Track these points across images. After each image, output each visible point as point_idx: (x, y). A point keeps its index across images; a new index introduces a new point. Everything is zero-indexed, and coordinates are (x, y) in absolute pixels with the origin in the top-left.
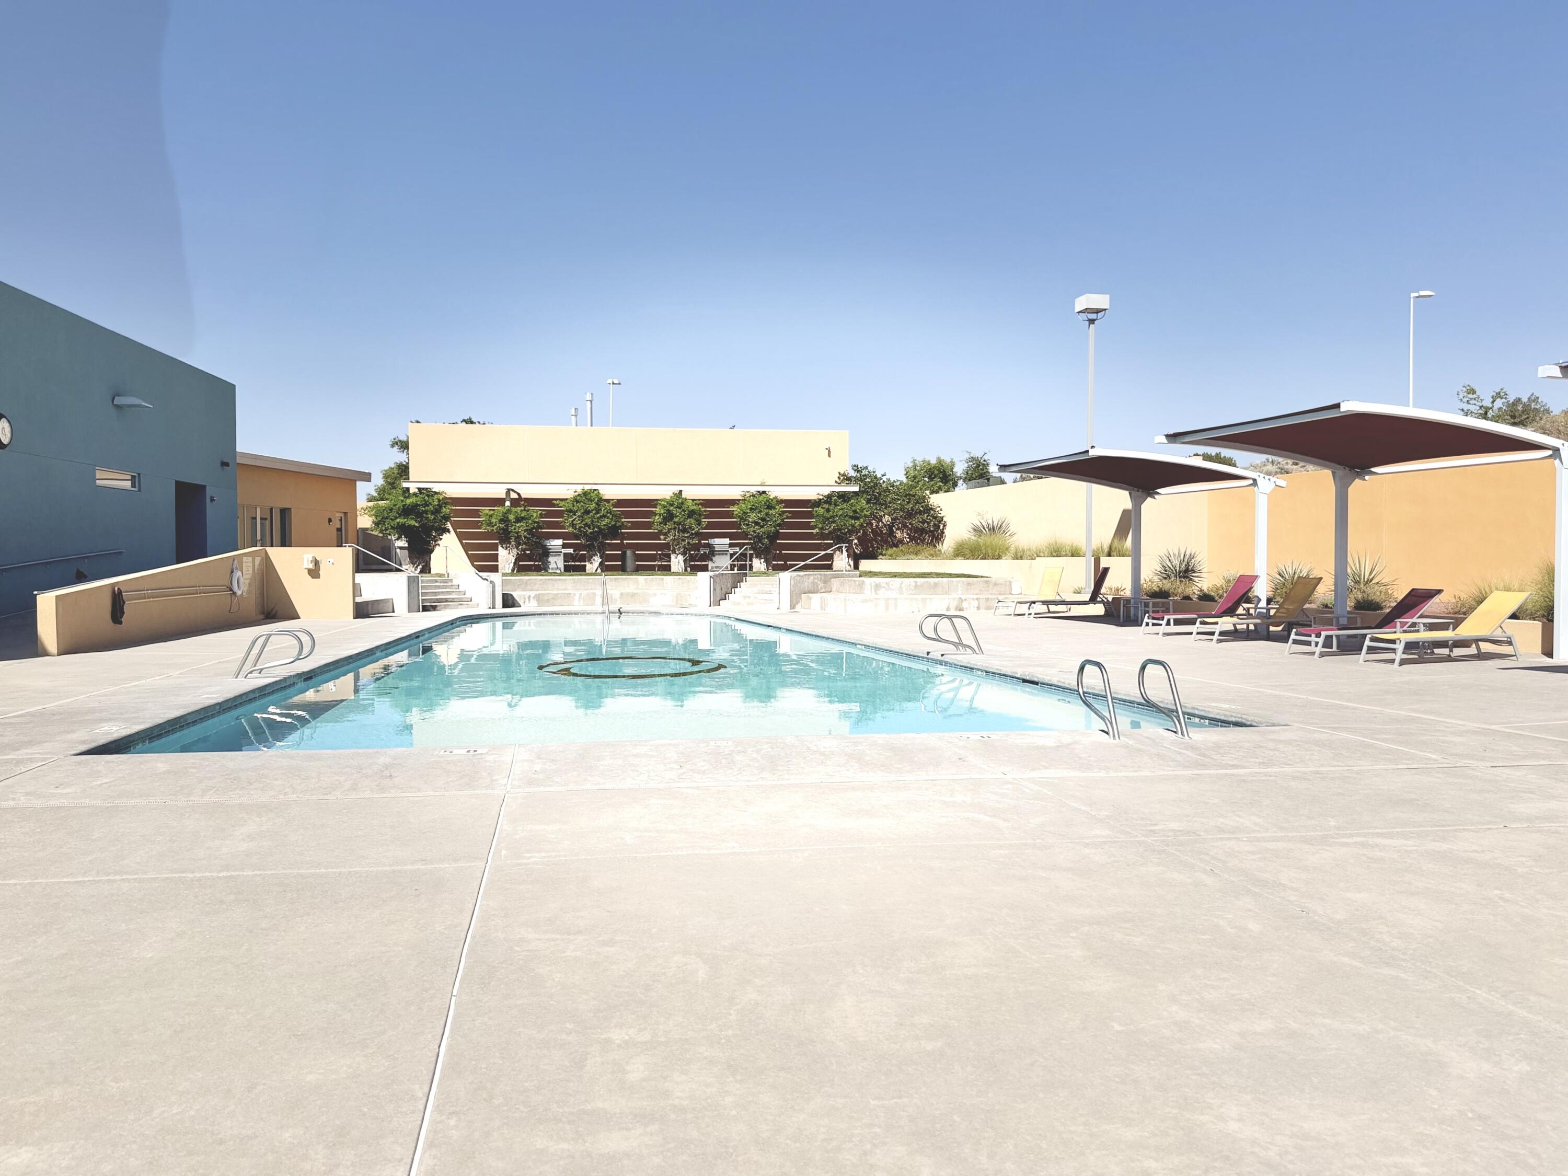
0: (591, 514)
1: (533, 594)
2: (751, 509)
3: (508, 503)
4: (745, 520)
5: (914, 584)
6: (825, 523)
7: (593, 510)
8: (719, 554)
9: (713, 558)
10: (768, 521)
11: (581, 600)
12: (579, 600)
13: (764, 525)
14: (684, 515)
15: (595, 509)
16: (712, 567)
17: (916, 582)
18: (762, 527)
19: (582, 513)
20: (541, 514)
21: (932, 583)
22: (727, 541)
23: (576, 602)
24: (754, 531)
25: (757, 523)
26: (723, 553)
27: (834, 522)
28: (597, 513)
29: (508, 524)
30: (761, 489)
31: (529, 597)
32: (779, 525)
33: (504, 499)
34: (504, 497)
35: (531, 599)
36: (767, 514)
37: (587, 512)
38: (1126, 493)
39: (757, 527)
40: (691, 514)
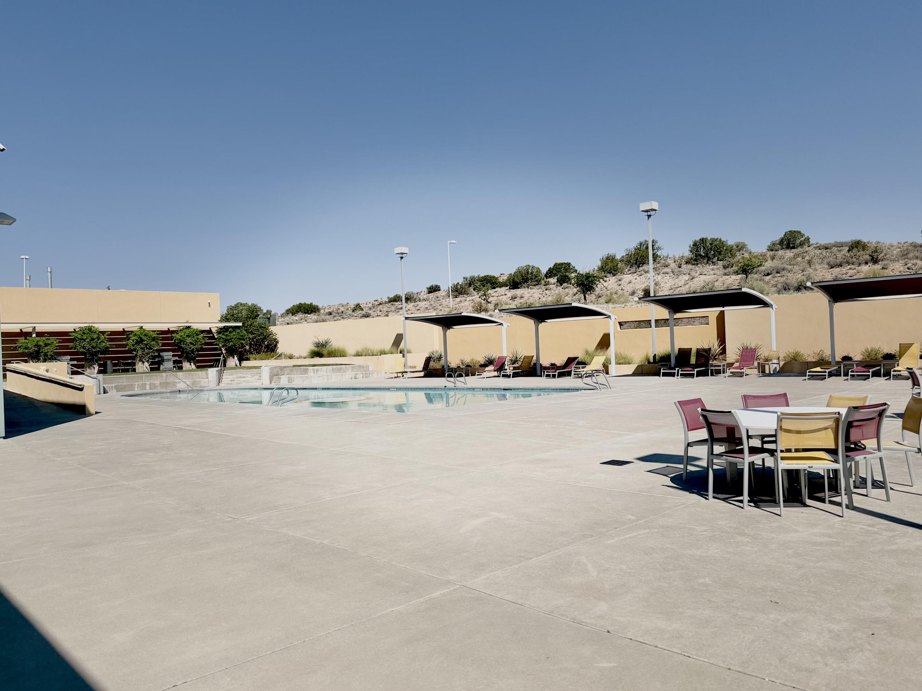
0: (95, 340)
1: (114, 385)
2: (187, 336)
3: (34, 335)
4: (185, 342)
5: (332, 369)
6: (226, 342)
7: (96, 338)
8: (167, 361)
9: (163, 363)
10: (198, 342)
11: (139, 388)
12: (137, 388)
13: (196, 344)
14: (149, 340)
15: (97, 337)
16: (163, 369)
17: (333, 368)
18: (195, 345)
19: (90, 340)
20: (59, 341)
21: (339, 368)
22: (171, 353)
23: (136, 389)
24: (190, 348)
25: (191, 343)
26: (169, 360)
27: (232, 341)
28: (98, 340)
29: (40, 348)
30: (188, 325)
31: (112, 387)
32: (203, 344)
33: (32, 332)
34: (32, 331)
35: (113, 388)
36: (197, 338)
37: (93, 339)
38: (441, 328)
39: (191, 345)
40: (154, 339)
